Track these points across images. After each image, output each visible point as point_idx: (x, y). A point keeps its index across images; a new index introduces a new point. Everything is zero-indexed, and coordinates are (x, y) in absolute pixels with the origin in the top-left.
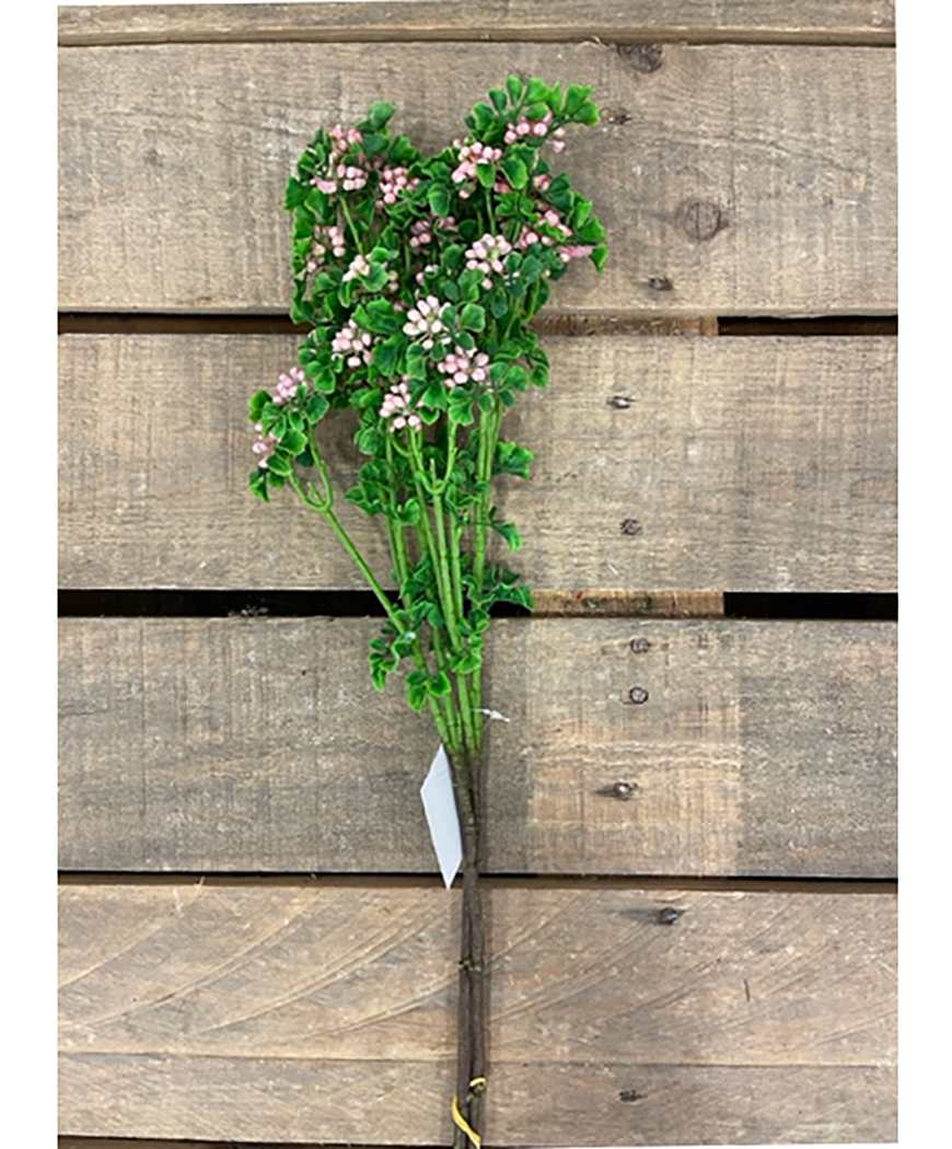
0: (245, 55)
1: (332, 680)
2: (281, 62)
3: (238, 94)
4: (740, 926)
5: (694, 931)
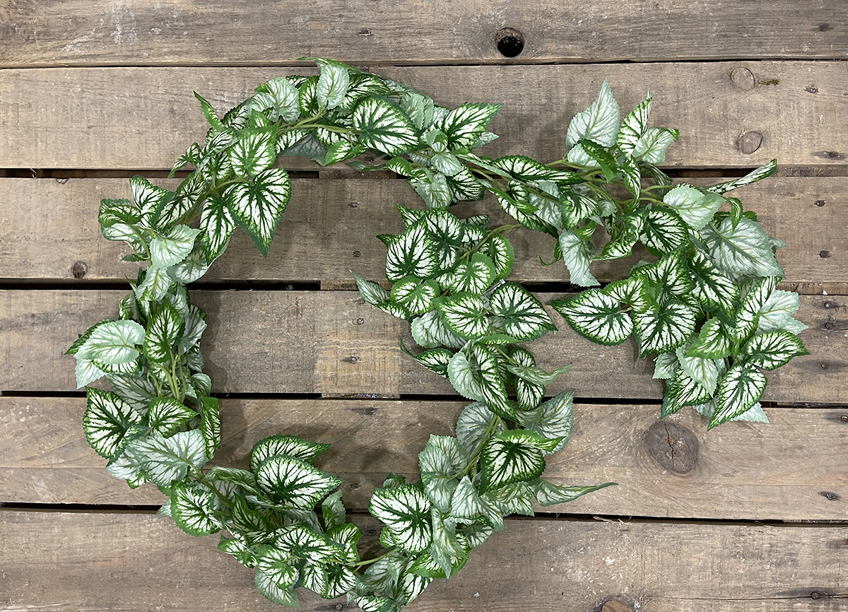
0: (209, 72)
1: (237, 315)
2: (222, 75)
3: (206, 87)
4: (400, 415)
5: (381, 417)
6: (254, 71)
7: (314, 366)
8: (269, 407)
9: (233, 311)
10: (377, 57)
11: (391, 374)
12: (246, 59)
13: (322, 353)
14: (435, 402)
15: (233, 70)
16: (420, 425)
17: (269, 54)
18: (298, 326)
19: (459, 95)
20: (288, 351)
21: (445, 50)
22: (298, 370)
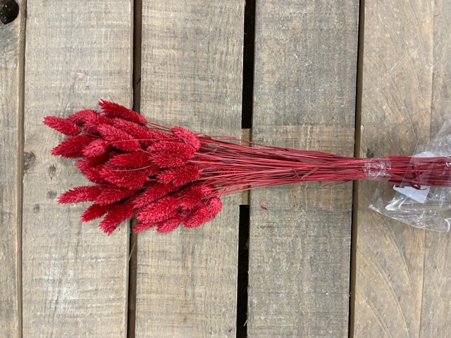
0: (27, 315)
1: (273, 286)
2: (30, 301)
3: (42, 318)
5: (376, 145)
6: (26, 268)
7: (325, 211)
8: (363, 255)
9: (269, 290)
10: (14, 144)
11: (335, 135)
12: (14, 278)
13: (313, 203)
14: (364, 92)
15: (25, 291)
16: (384, 107)
17: (9, 255)
18: (286, 226)
19: (55, 61)
20: (309, 236)
21: (9, 74)
22: (329, 227)
